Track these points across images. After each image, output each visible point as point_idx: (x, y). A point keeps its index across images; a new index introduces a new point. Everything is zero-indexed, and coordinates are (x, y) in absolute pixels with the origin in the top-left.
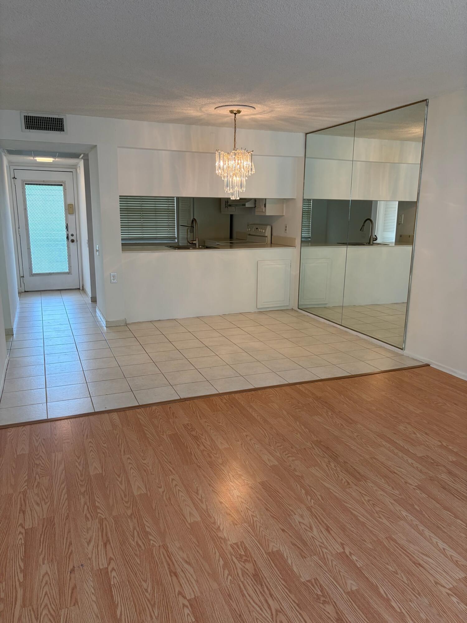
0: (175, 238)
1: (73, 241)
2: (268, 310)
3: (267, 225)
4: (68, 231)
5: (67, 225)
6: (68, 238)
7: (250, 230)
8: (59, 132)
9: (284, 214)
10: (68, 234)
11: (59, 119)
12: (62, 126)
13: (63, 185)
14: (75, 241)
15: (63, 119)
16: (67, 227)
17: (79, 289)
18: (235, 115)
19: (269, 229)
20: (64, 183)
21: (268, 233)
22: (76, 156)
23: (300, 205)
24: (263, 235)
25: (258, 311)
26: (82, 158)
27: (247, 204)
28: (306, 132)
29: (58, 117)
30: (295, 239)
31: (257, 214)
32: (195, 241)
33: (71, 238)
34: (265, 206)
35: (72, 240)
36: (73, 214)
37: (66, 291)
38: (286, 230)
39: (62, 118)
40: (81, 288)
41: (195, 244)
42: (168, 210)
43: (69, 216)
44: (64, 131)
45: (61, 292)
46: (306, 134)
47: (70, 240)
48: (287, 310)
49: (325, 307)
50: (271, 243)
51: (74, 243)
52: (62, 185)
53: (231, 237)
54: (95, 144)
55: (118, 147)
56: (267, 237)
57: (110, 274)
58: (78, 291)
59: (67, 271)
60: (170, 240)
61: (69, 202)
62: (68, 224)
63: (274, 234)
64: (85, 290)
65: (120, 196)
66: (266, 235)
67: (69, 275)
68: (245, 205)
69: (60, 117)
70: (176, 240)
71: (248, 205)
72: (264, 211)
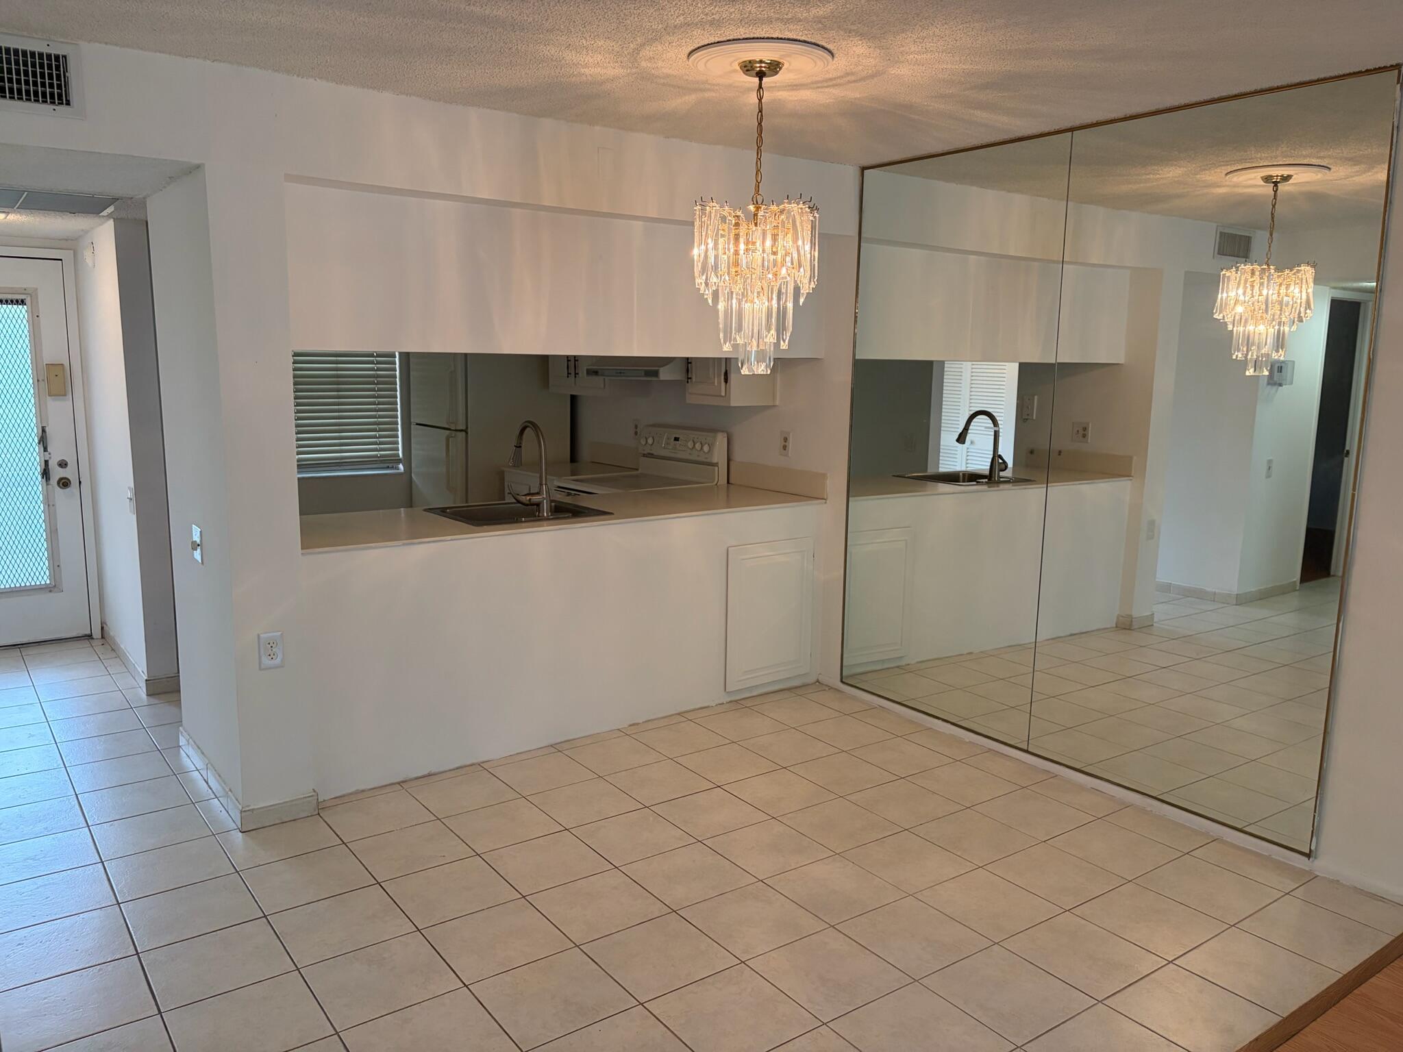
0: (399, 461)
1: (64, 483)
2: (755, 693)
3: (714, 431)
4: (45, 450)
5: (44, 430)
6: (46, 474)
7: (650, 441)
8: (46, 108)
9: (777, 403)
10: (46, 462)
11: (49, 56)
12: (59, 87)
13: (28, 301)
14: (75, 482)
15: (65, 57)
16: (43, 440)
17: (89, 637)
18: (761, 80)
19: (721, 441)
20: (34, 294)
21: (719, 455)
22: (90, 205)
23: (842, 378)
24: (702, 459)
25: (729, 700)
26: (109, 216)
27: (662, 370)
28: (866, 164)
29: (45, 50)
30: (824, 476)
31: (691, 399)
32: (538, 494)
33: (57, 473)
34: (726, 381)
35: (61, 479)
36: (65, 395)
37: (42, 649)
38: (785, 448)
39: (61, 53)
40: (97, 633)
41: (538, 505)
42: (376, 380)
43: (53, 405)
44: (68, 103)
45: (25, 651)
46: (863, 169)
47: (54, 480)
48: (805, 686)
49: (898, 667)
50: (728, 482)
51: (67, 490)
52: (23, 302)
53: (573, 459)
54: (197, 162)
55: (290, 178)
56: (716, 465)
57: (259, 636)
58: (86, 643)
59: (45, 580)
60: (382, 465)
61: (49, 357)
62: (47, 429)
63: (738, 456)
64: (115, 643)
65: (296, 355)
66: (715, 461)
67: (51, 594)
68: (656, 374)
69: (53, 51)
70: (401, 466)
71: (665, 374)
72: (723, 394)
